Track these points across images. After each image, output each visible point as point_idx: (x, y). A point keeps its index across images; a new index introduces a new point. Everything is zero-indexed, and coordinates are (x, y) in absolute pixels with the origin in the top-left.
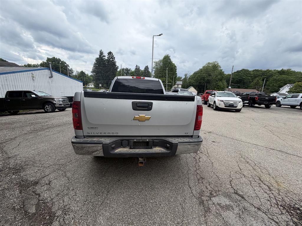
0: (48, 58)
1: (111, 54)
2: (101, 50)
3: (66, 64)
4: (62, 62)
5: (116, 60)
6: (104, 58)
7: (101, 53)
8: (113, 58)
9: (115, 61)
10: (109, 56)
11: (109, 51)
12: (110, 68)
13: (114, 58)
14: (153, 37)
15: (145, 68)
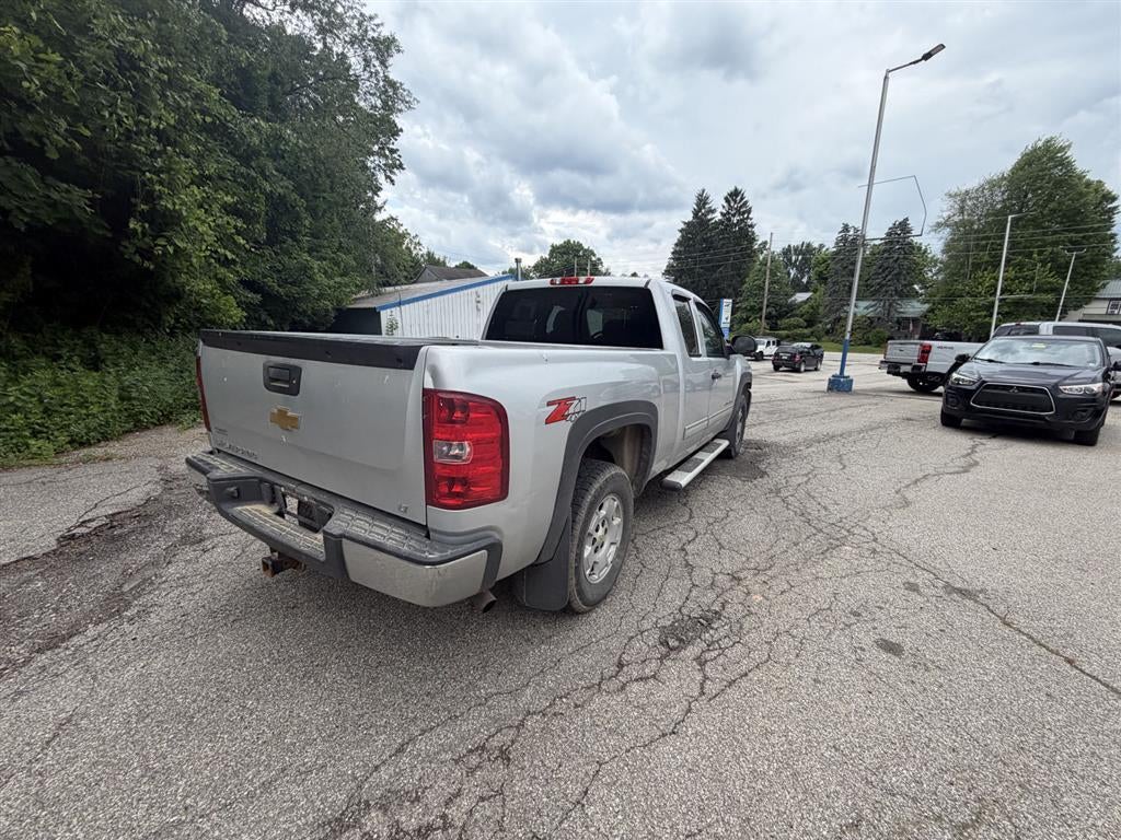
0: (552, 246)
1: (739, 198)
2: (703, 191)
3: (594, 255)
4: (586, 250)
5: (755, 216)
6: (709, 217)
7: (702, 201)
8: (744, 210)
9: (749, 222)
10: (731, 208)
11: (732, 189)
12: (728, 252)
13: (749, 212)
14: (886, 78)
15: (889, 234)
